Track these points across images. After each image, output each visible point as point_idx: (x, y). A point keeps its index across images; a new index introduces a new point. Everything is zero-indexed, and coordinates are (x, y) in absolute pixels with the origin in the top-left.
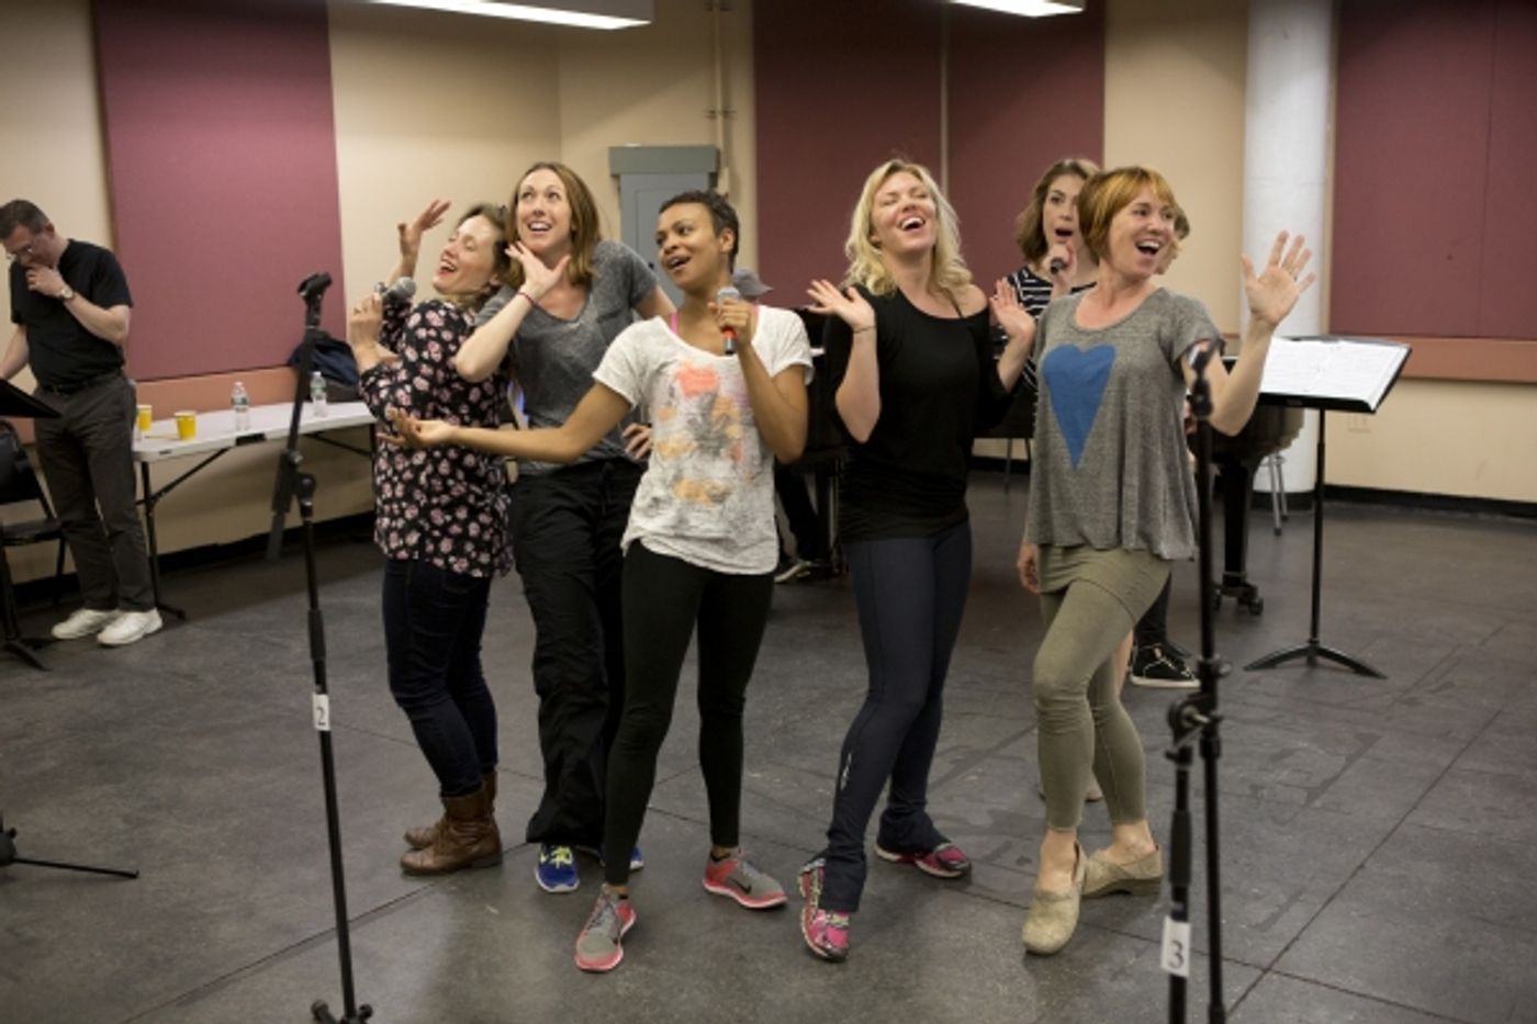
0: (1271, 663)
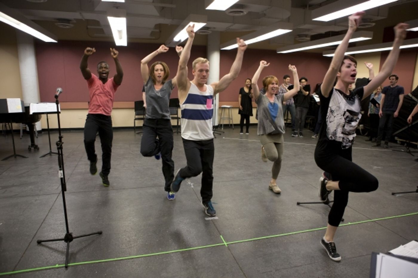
0: (44, 156)
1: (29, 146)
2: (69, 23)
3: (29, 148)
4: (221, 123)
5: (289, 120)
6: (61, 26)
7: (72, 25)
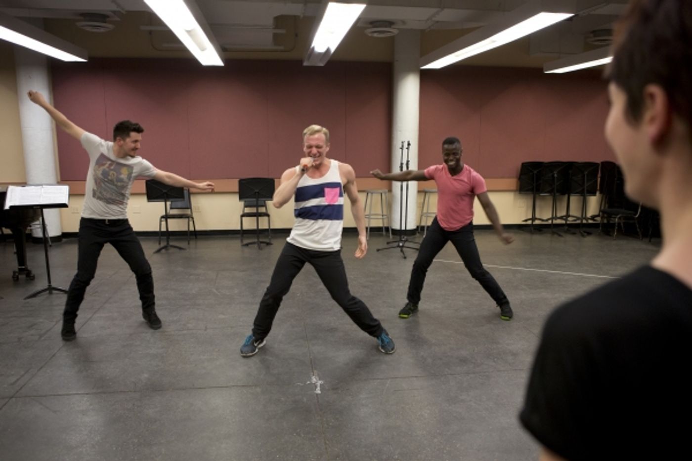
1: (14, 272)
2: (105, 22)
3: (13, 277)
4: (423, 224)
5: (570, 219)
6: (88, 29)
7: (111, 26)
